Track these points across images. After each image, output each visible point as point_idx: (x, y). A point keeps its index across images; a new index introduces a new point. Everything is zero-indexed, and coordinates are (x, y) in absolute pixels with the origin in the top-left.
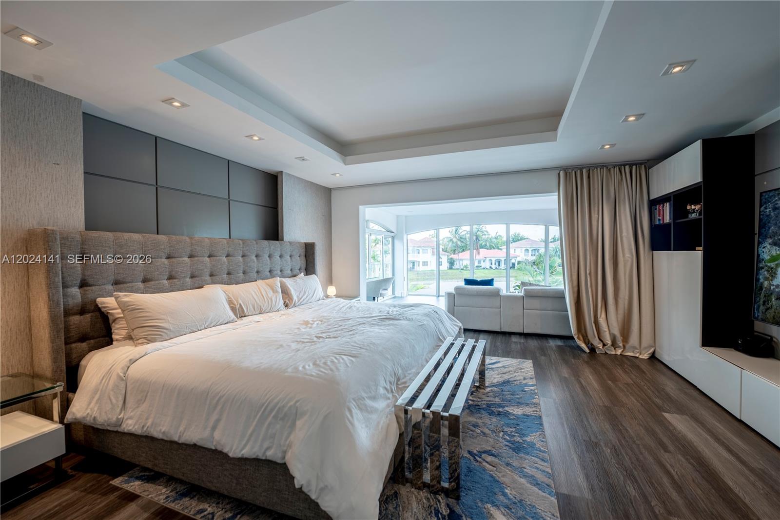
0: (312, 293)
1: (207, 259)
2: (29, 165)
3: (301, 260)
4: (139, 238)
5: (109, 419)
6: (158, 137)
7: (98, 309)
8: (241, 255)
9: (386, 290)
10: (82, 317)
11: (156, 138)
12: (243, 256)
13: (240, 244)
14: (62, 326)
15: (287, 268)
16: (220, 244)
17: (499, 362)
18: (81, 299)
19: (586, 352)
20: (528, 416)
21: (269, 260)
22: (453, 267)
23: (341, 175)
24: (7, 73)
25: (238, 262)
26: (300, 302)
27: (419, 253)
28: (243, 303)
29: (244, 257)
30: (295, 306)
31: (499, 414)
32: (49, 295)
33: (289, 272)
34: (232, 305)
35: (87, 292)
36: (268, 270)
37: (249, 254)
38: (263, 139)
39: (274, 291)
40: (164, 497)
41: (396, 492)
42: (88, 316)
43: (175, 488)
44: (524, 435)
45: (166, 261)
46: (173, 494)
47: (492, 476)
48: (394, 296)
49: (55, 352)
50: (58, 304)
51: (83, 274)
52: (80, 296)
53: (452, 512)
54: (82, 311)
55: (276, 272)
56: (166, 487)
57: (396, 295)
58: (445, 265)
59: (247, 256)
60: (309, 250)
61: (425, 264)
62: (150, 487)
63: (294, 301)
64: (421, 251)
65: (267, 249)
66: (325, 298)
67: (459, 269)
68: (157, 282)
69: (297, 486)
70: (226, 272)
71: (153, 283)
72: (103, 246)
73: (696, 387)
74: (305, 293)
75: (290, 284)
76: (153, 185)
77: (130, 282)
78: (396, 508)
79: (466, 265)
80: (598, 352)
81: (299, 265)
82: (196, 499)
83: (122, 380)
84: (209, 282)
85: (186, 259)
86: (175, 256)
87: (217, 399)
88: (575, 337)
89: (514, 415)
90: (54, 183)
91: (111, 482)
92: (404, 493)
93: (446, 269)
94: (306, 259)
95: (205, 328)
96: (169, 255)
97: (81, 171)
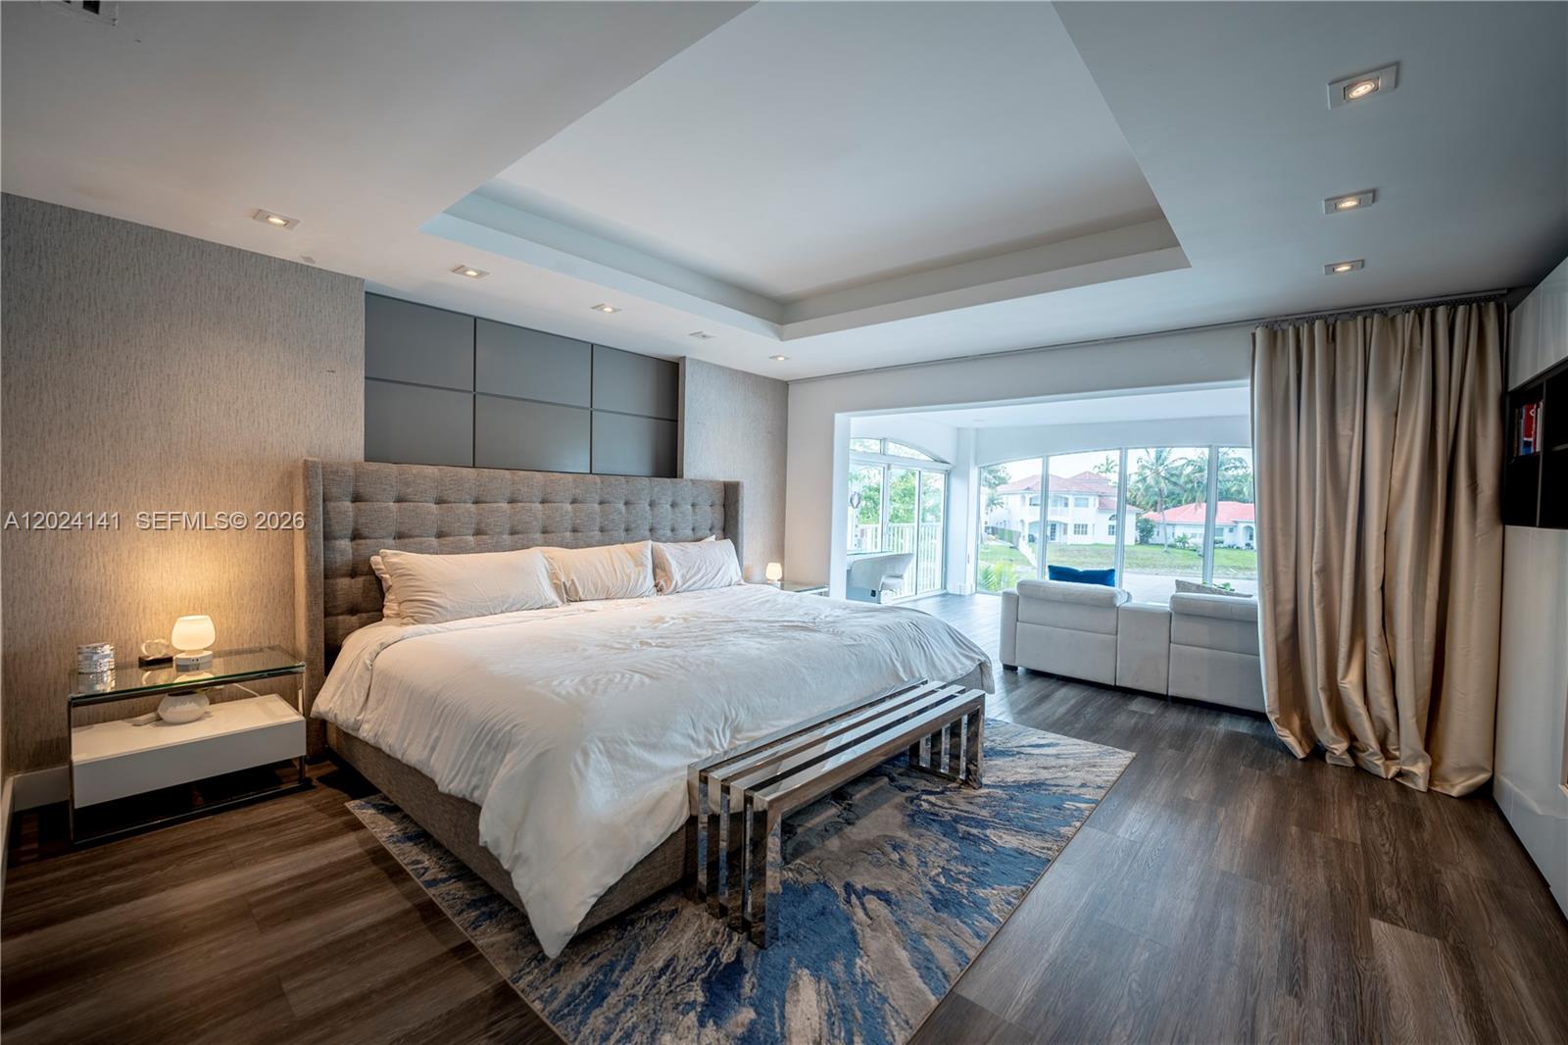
0: (714, 572)
1: (540, 506)
2: (299, 374)
3: (713, 513)
4: (434, 473)
5: (348, 719)
6: (479, 318)
7: (371, 572)
8: (598, 501)
9: (900, 577)
10: (353, 581)
11: (475, 319)
12: (601, 503)
13: (595, 484)
14: (321, 590)
15: (684, 525)
16: (562, 482)
17: (1057, 745)
18: (351, 556)
19: (1295, 757)
20: (1021, 854)
21: (649, 512)
22: (1150, 540)
23: (786, 359)
24: (279, 259)
25: (591, 513)
26: (687, 584)
27: (1066, 505)
28: (578, 580)
29: (603, 505)
30: (676, 591)
31: (967, 836)
32: (306, 547)
33: (689, 532)
34: (555, 581)
35: (361, 547)
36: (647, 527)
37: (612, 499)
38: (620, 310)
39: (639, 564)
40: (386, 835)
41: (676, 910)
42: (360, 580)
43: (406, 828)
44: (982, 884)
45: (472, 508)
46: (400, 834)
47: (853, 932)
48: (945, 591)
49: (311, 622)
50: (317, 560)
51: (356, 522)
52: (351, 552)
53: (738, 960)
54: (353, 573)
55: (661, 532)
56: (396, 824)
57: (950, 589)
58: (1131, 534)
59: (609, 502)
60: (729, 496)
61: (1081, 529)
62: (381, 818)
63: (674, 583)
64: (1071, 500)
65: (646, 492)
66: (742, 582)
67: (1162, 545)
68: (458, 538)
69: (481, 844)
70: (570, 527)
71: (451, 539)
72: (381, 483)
73: (1545, 885)
74: (699, 570)
75: (671, 554)
76: (470, 392)
77: (417, 536)
78: (657, 931)
79: (1181, 536)
80: (1328, 761)
81: (710, 522)
82: (420, 846)
83: (368, 669)
84: (539, 542)
85: (505, 506)
86: (488, 500)
87: (441, 708)
88: (1272, 718)
89: (993, 845)
90: (328, 397)
91: (346, 804)
92: (686, 915)
93: (1133, 543)
94: (725, 511)
95: (502, 612)
96: (476, 498)
97: (362, 374)
